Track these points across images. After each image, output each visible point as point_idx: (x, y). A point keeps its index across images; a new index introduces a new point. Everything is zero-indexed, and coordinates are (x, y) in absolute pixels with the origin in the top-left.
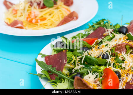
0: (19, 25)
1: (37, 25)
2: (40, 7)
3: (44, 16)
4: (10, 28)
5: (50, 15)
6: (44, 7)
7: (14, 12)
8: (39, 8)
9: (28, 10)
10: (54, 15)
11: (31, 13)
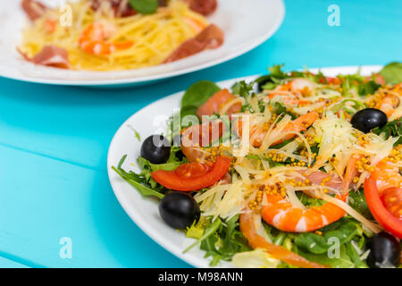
0: (57, 59)
1: (107, 60)
2: (119, 14)
3: (129, 38)
4: (31, 66)
5: (145, 33)
6: (130, 12)
7: (49, 28)
8: (116, 16)
9: (85, 22)
10: (155, 36)
11: (91, 28)
